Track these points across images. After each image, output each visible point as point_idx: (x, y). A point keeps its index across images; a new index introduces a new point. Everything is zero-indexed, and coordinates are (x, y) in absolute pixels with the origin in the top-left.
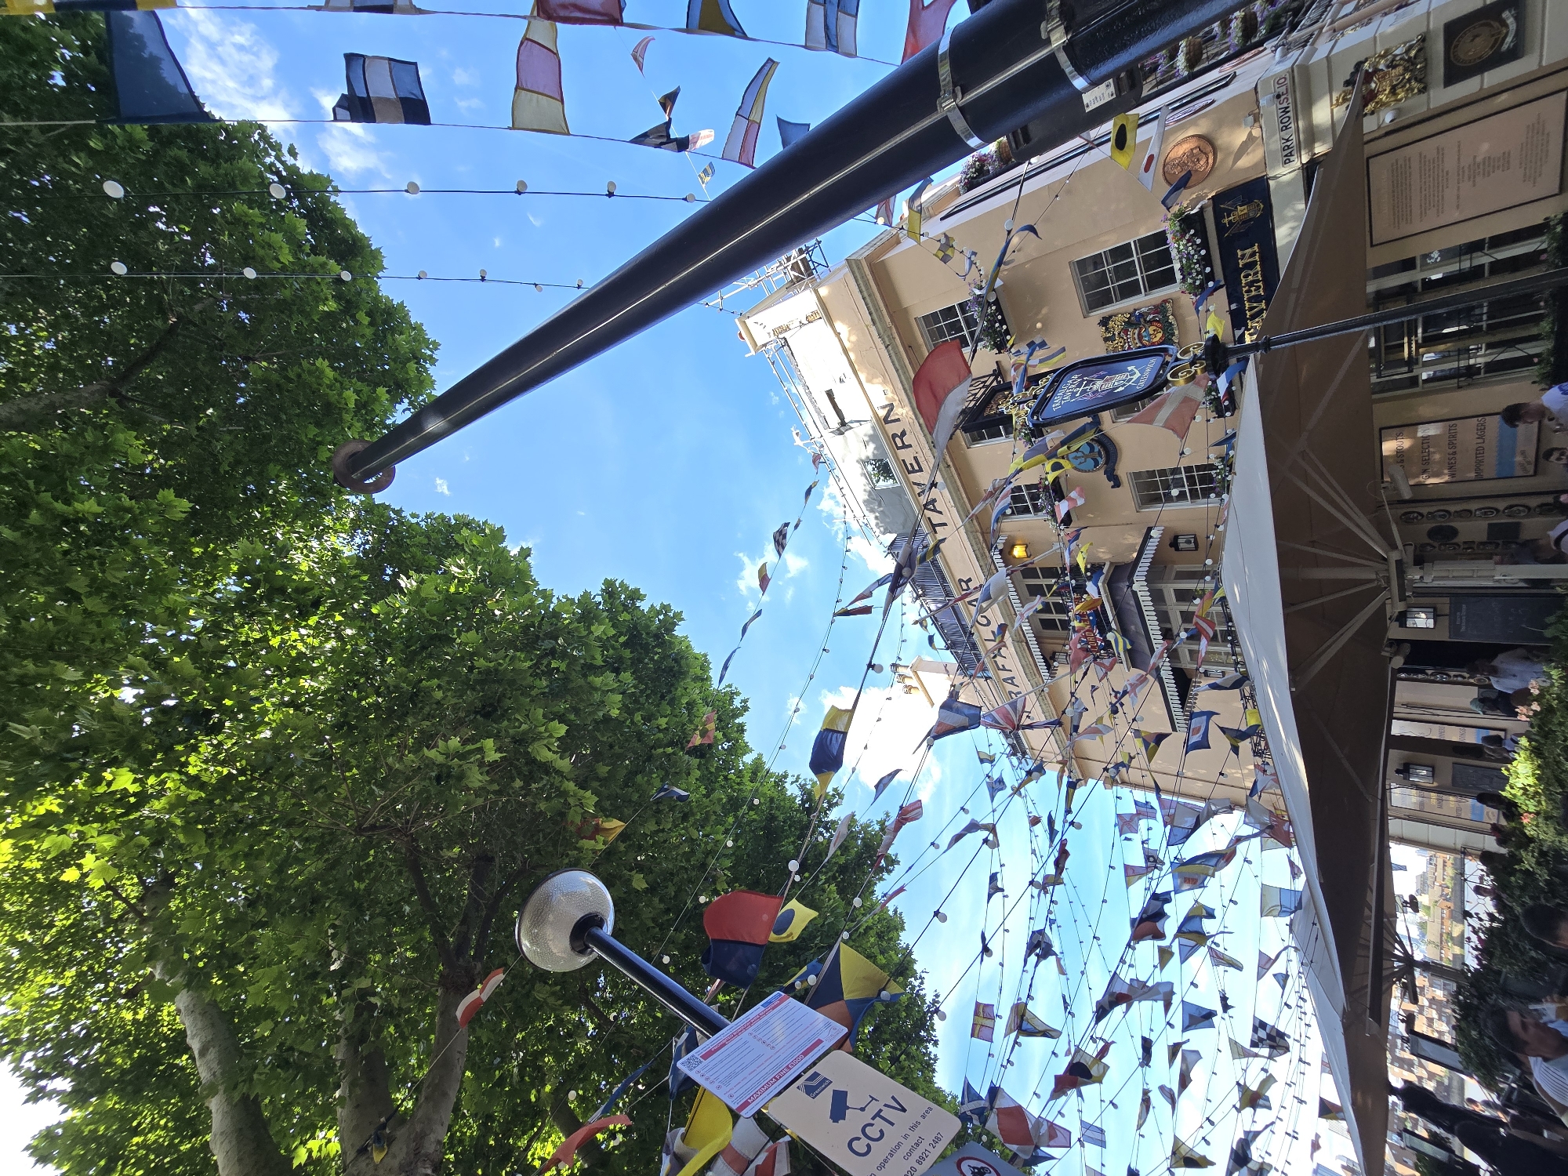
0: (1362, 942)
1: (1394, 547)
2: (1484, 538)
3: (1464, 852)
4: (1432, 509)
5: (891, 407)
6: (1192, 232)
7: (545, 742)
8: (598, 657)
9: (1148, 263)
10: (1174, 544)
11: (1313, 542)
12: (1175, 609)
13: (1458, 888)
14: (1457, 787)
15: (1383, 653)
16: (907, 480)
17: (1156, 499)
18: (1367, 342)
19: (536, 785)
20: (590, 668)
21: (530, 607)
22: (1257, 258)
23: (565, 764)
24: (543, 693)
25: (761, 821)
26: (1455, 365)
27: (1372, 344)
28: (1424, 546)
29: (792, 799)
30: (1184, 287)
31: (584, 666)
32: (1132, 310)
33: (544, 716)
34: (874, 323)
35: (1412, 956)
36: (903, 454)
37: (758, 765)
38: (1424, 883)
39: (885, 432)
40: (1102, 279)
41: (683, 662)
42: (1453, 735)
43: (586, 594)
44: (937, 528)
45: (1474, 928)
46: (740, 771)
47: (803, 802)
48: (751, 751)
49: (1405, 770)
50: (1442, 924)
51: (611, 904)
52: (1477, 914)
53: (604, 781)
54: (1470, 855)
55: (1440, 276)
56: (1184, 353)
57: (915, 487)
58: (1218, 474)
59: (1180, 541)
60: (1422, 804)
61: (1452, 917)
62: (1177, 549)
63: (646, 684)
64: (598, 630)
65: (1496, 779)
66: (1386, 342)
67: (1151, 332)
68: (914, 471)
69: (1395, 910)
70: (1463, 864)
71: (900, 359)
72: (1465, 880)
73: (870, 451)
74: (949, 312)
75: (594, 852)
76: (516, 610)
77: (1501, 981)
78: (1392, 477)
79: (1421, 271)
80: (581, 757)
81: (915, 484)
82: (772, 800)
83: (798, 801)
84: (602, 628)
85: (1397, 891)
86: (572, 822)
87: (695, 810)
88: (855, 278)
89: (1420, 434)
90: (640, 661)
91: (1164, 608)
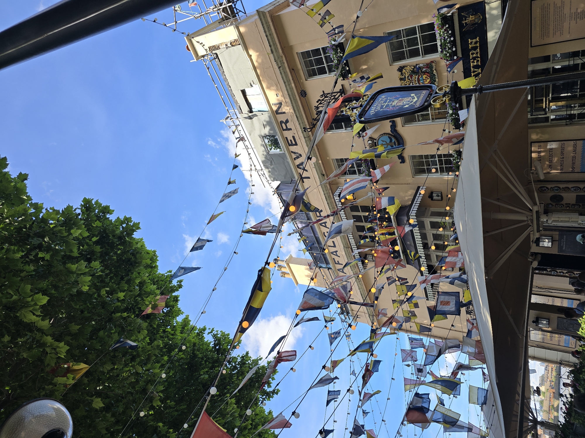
0: (515, 413)
1: (535, 204)
2: (574, 202)
3: (561, 363)
4: (553, 186)
5: (280, 104)
6: (447, 26)
7: (31, 309)
8: (75, 250)
9: (425, 39)
10: (431, 196)
11: (498, 199)
12: (430, 232)
13: (557, 382)
14: (559, 330)
15: (529, 259)
16: (288, 150)
17: (422, 171)
18: (527, 97)
19: (22, 340)
20: (69, 258)
21: (23, 215)
22: (478, 45)
23: (45, 324)
24: (31, 275)
25: (187, 359)
26: (565, 113)
27: (529, 98)
28: (548, 204)
29: (208, 344)
30: (442, 56)
31: (63, 257)
32: (415, 64)
33: (31, 290)
34: (272, 52)
35: (537, 419)
36: (286, 134)
37: (186, 322)
38: (543, 380)
39: (276, 119)
40: (400, 45)
41: (138, 256)
42: (558, 303)
43: (69, 208)
44: (304, 180)
45: (564, 402)
46: (174, 327)
47: (215, 345)
48: (182, 313)
49: (537, 321)
50: (550, 401)
51: (71, 422)
52: (565, 395)
53: (75, 336)
54: (563, 364)
55: (560, 67)
56: (441, 89)
57: (293, 154)
58: (454, 160)
59: (434, 195)
60: (543, 339)
61: (554, 397)
62: (432, 199)
63: (111, 270)
64: (76, 233)
65: (575, 325)
66: (535, 98)
67: (424, 78)
68: (292, 145)
69: (530, 394)
70: (560, 369)
71: (287, 76)
72: (561, 377)
73: (266, 131)
74: (316, 52)
75: (65, 385)
76: (13, 216)
77: (574, 428)
78: (535, 167)
79: (553, 63)
80: (58, 321)
81: (292, 152)
82: (194, 344)
83: (212, 345)
84: (80, 231)
85: (531, 385)
86: (48, 365)
87: (141, 353)
88: (262, 23)
89: (548, 147)
90: (107, 254)
91: (424, 231)
